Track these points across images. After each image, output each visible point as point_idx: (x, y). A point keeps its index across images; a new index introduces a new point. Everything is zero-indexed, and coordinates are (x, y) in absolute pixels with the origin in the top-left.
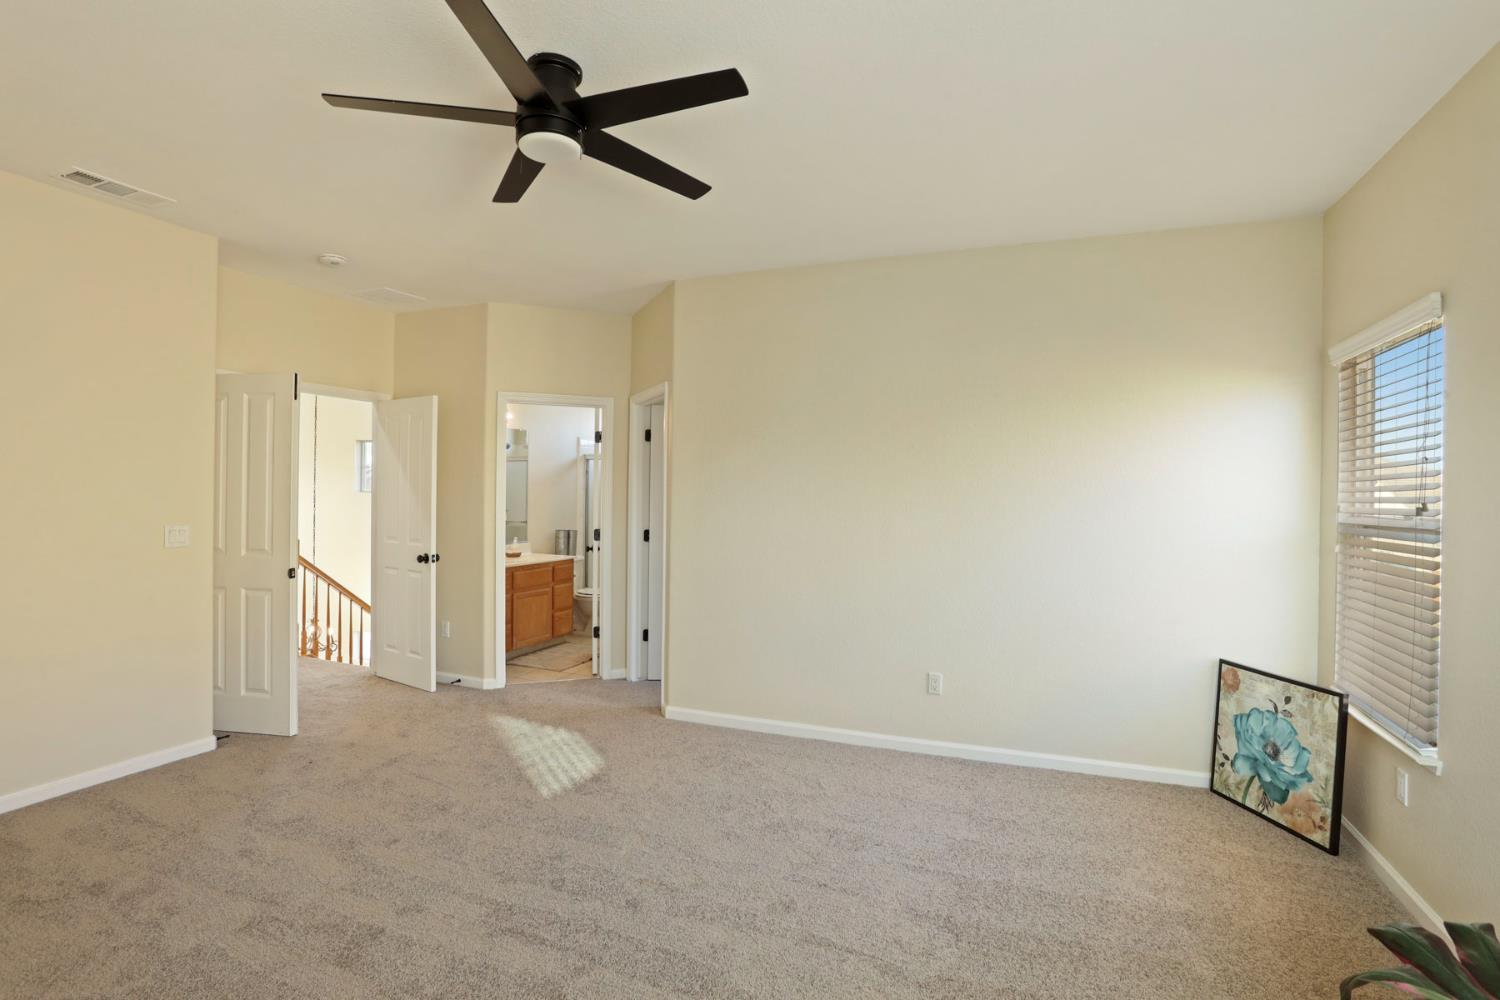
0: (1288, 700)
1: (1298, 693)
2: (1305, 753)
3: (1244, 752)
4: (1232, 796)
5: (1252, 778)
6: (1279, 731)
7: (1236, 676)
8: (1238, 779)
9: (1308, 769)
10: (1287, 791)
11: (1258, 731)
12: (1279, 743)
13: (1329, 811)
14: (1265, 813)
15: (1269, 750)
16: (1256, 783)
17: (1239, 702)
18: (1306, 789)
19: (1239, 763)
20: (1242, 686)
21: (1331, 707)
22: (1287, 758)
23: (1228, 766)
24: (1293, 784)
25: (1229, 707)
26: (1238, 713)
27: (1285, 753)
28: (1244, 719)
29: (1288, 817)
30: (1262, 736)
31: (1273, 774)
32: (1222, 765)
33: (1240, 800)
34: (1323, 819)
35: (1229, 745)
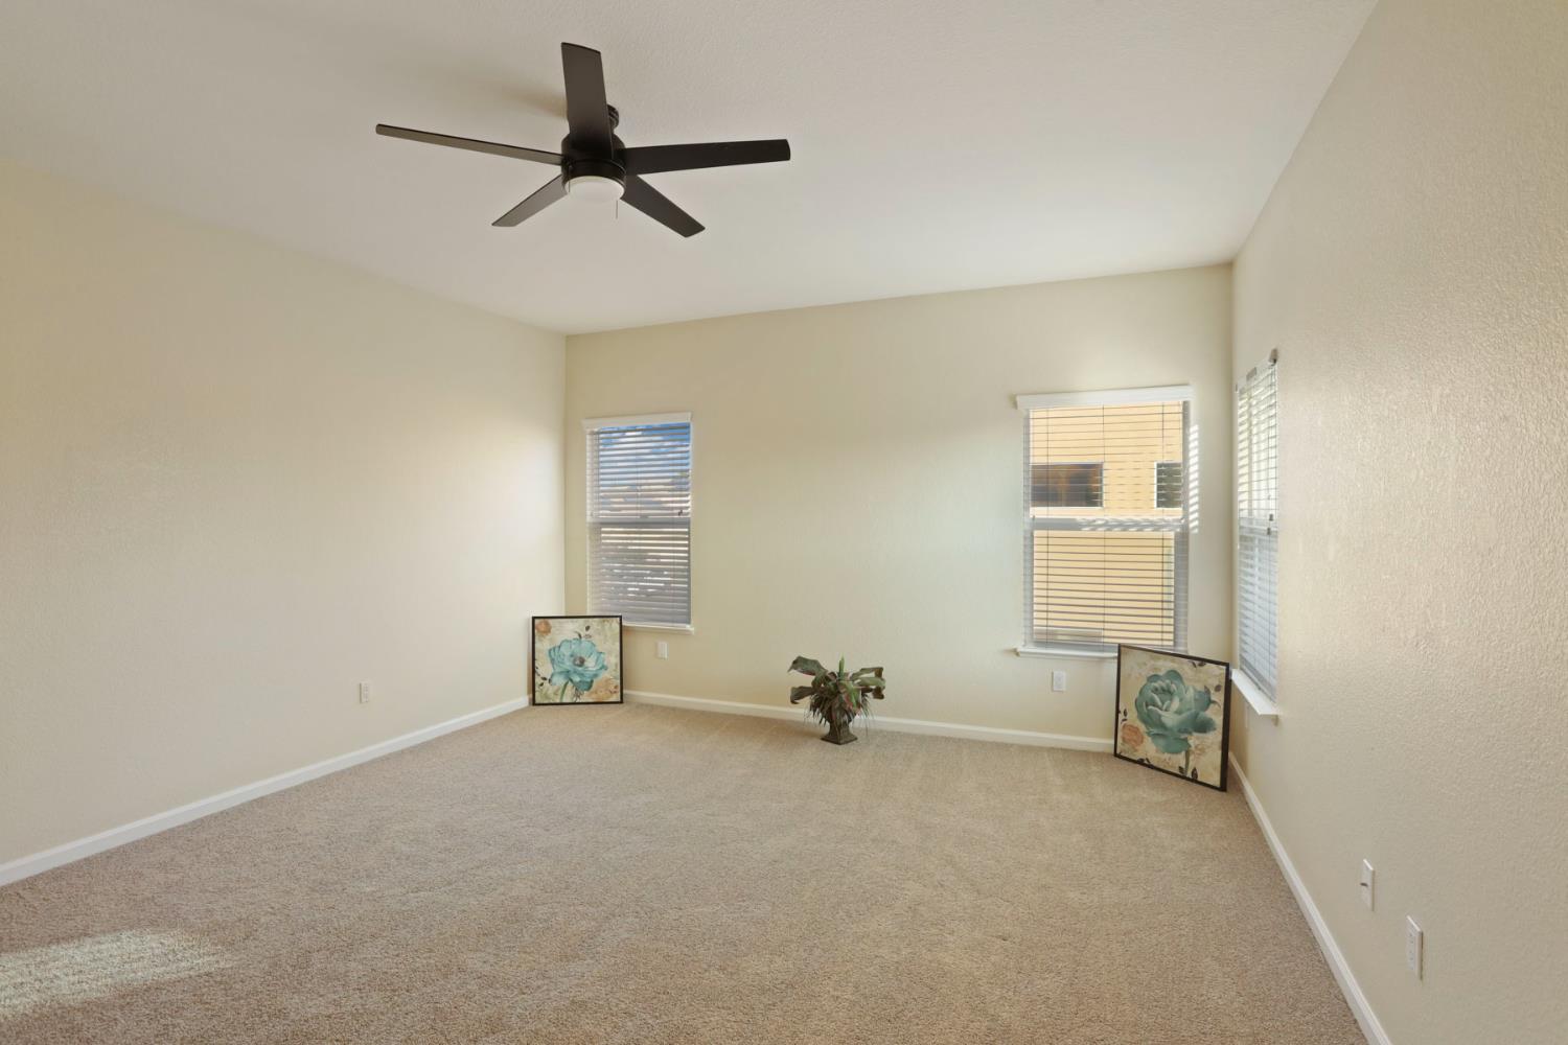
0: (588, 628)
1: (594, 623)
2: (602, 656)
3: (558, 670)
4: (552, 702)
5: (566, 685)
6: (582, 650)
7: (547, 624)
8: (556, 688)
9: (605, 663)
10: (592, 681)
11: (568, 654)
12: (583, 656)
13: (619, 681)
14: (578, 701)
15: (578, 662)
16: (570, 685)
17: (551, 640)
18: (604, 675)
19: (555, 679)
20: (552, 630)
21: (615, 624)
22: (590, 663)
23: (546, 683)
24: (596, 675)
25: (543, 646)
26: (552, 646)
27: (589, 660)
28: (557, 649)
29: (594, 696)
30: (572, 656)
31: (581, 675)
32: (542, 685)
33: (558, 701)
34: (616, 687)
35: (544, 669)
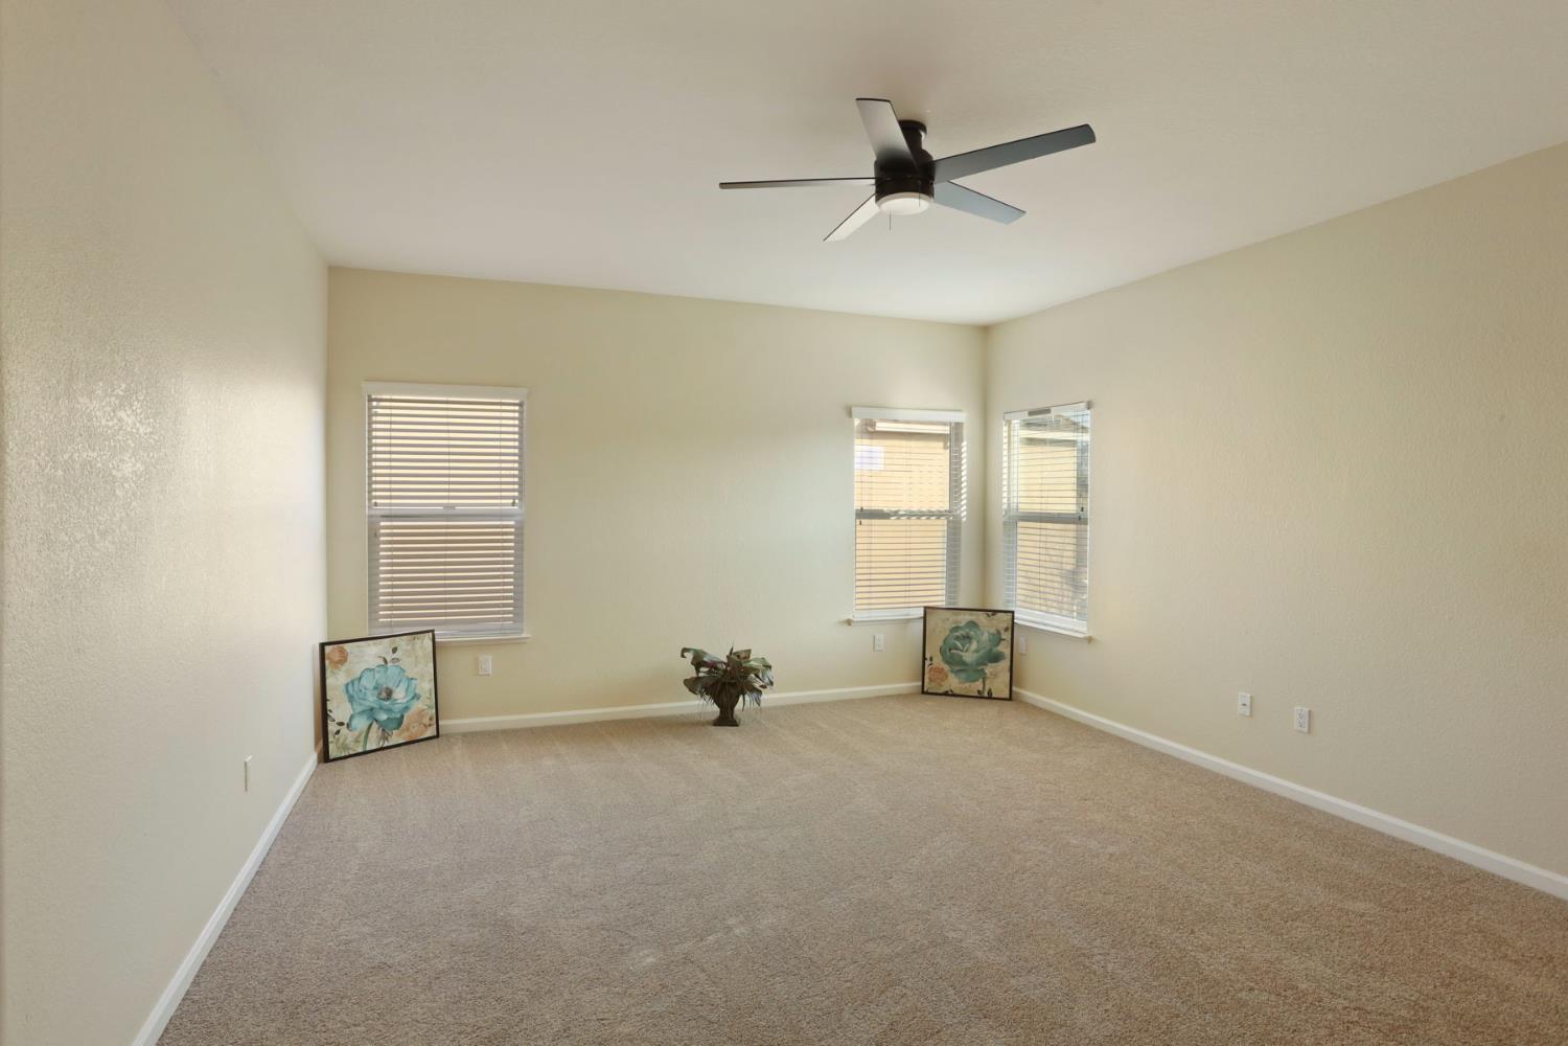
0: (395, 650)
1: (402, 642)
2: (413, 681)
3: (359, 709)
4: (352, 752)
5: (371, 725)
6: (389, 679)
7: (342, 651)
8: (357, 733)
9: (417, 691)
10: (402, 717)
11: (370, 686)
12: (390, 686)
13: (434, 711)
14: (386, 744)
15: (384, 695)
16: (375, 725)
17: (348, 672)
18: (417, 706)
19: (355, 723)
20: (350, 658)
21: (427, 641)
22: (400, 695)
23: (344, 730)
24: (407, 708)
25: (336, 681)
26: (349, 680)
27: (398, 690)
28: (356, 683)
29: (406, 734)
30: (375, 688)
31: (389, 711)
32: (338, 732)
33: (360, 750)
34: (431, 719)
35: (340, 710)
